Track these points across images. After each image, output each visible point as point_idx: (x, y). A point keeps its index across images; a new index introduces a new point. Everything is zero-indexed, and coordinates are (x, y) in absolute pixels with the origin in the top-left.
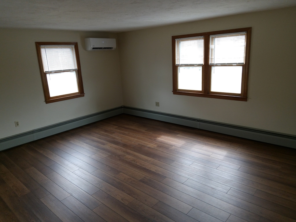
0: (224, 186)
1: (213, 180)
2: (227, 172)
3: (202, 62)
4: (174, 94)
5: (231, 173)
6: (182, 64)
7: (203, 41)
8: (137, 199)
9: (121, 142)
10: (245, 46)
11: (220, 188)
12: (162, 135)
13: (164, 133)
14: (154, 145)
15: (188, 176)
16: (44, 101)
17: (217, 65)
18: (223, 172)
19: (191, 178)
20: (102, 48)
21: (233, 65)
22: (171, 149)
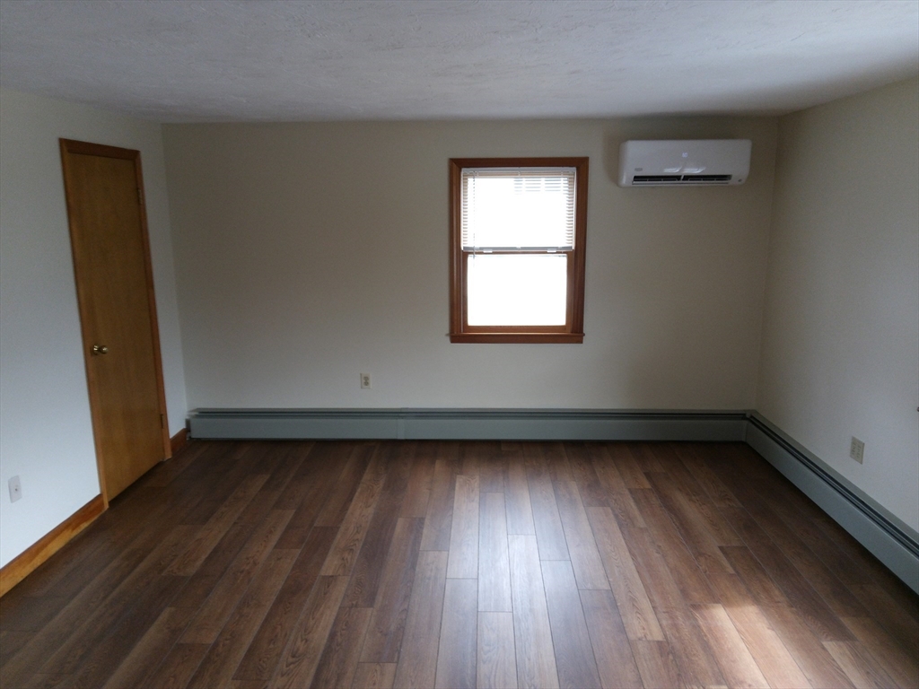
16: (447, 335)
20: (678, 177)
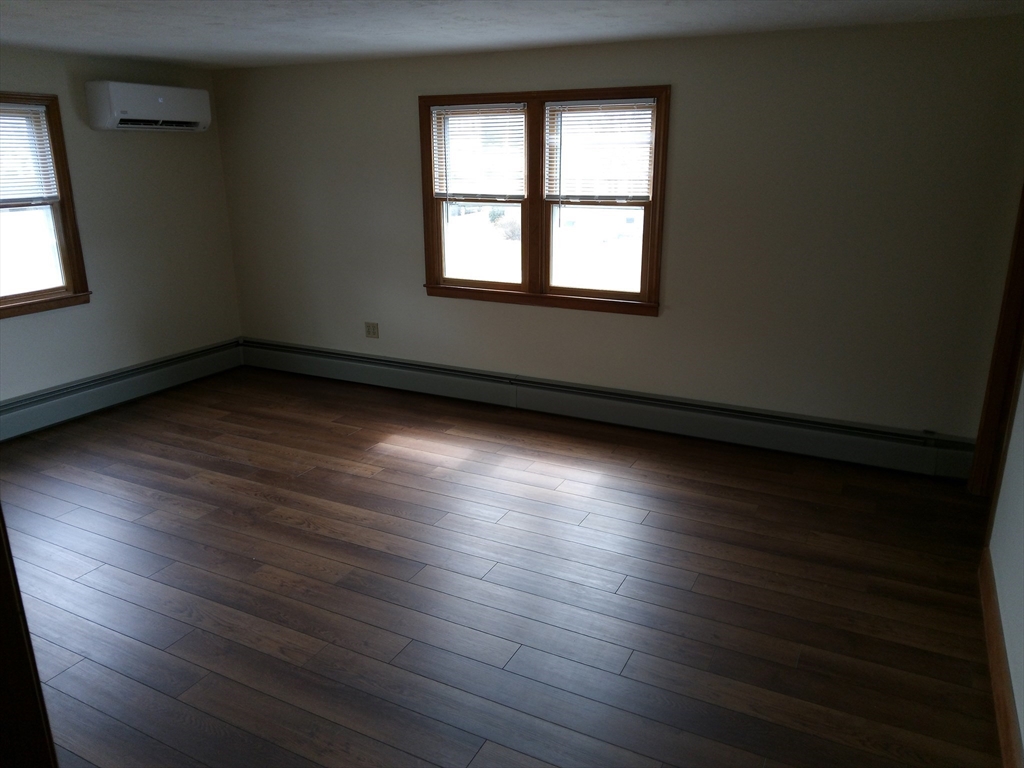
0: (606, 572)
1: (573, 559)
2: (610, 531)
3: (520, 188)
4: (429, 294)
5: (623, 534)
6: (454, 195)
7: (523, 120)
8: (333, 643)
9: (249, 463)
10: (650, 143)
11: (594, 582)
12: (392, 433)
13: (401, 427)
14: (371, 467)
15: (497, 553)
17: (567, 201)
18: (600, 534)
19: (506, 558)
20: (156, 122)
21: (618, 201)
22: (431, 475)
